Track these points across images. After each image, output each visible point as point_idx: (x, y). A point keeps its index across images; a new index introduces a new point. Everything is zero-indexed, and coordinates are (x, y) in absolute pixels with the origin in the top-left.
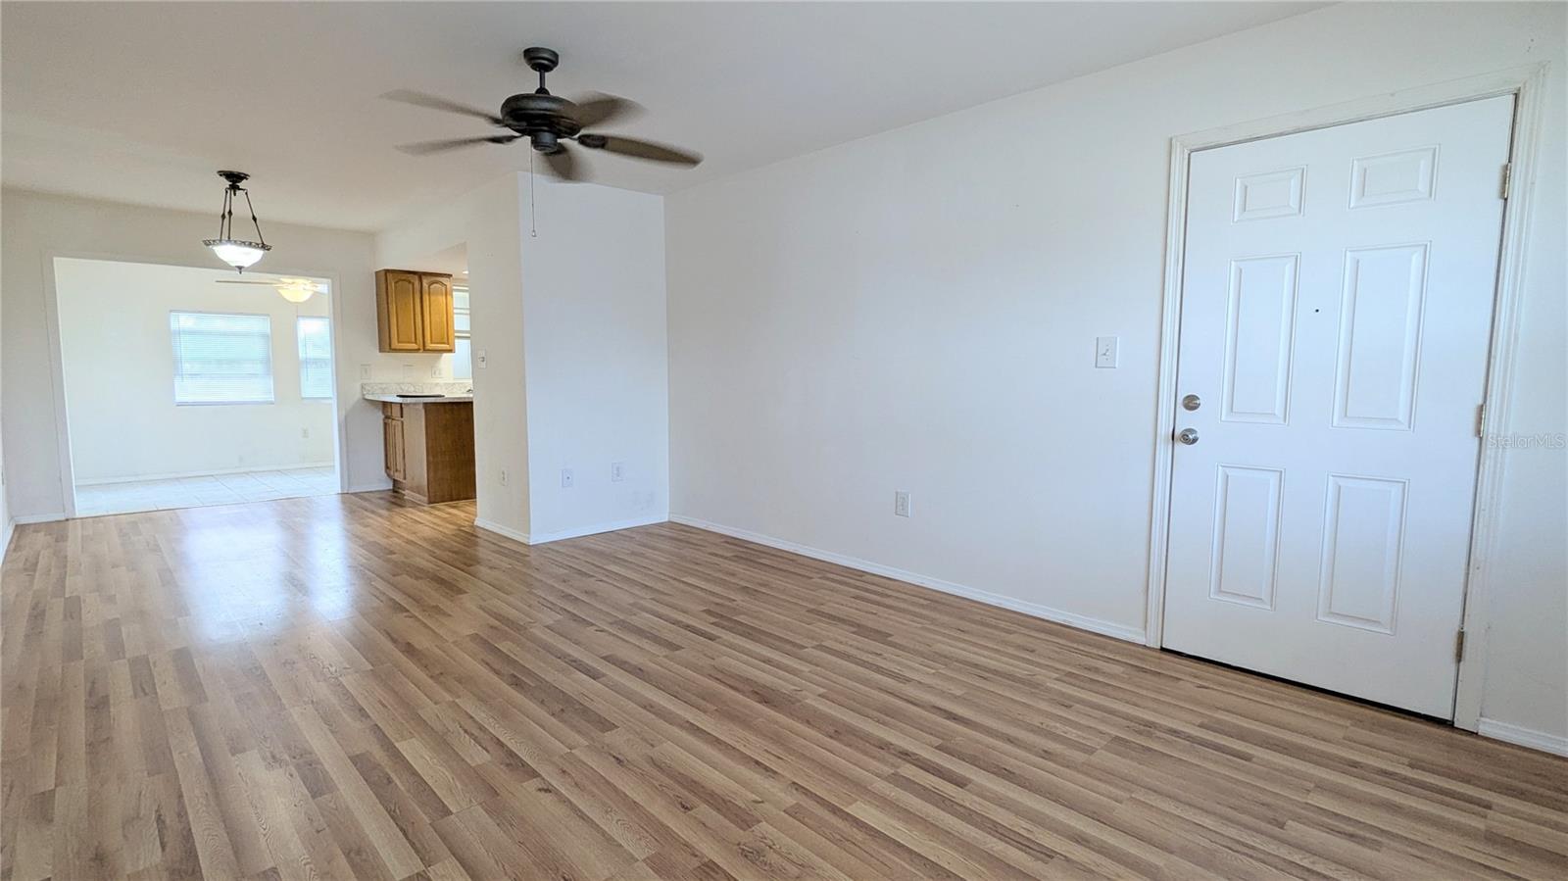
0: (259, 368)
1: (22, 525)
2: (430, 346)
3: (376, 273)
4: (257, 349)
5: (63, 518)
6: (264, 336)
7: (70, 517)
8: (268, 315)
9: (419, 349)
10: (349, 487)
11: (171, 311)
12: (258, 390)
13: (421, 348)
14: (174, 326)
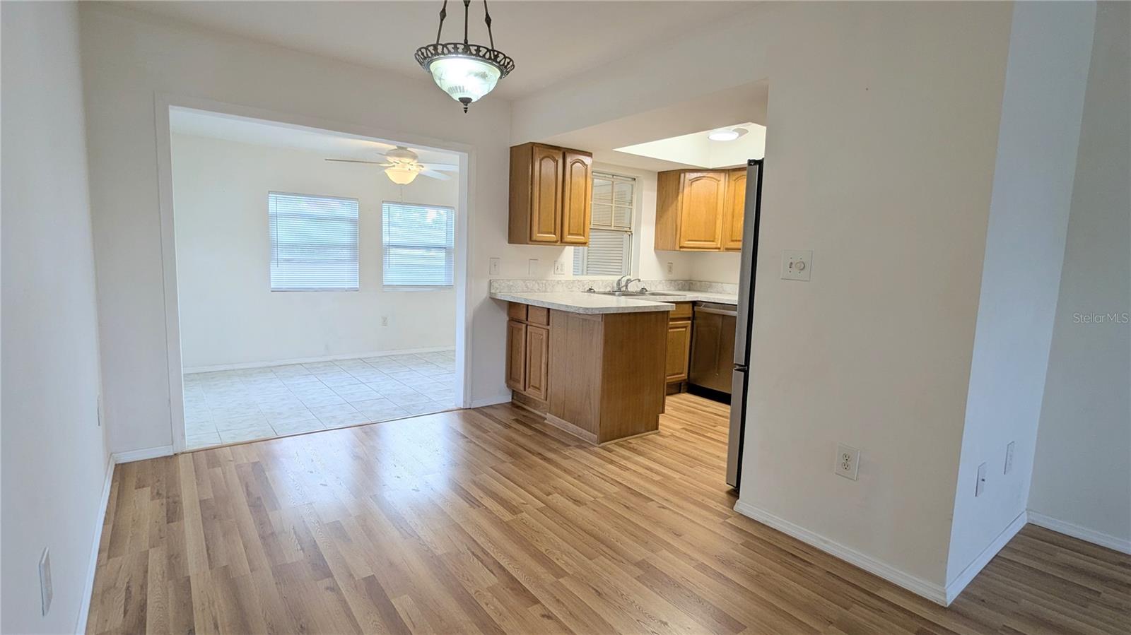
0: (346, 255)
1: (123, 464)
2: (569, 238)
3: (511, 148)
4: (343, 234)
5: (172, 454)
6: (352, 221)
7: (179, 451)
8: (357, 199)
9: (556, 242)
10: (472, 401)
11: (269, 192)
12: (345, 276)
13: (560, 240)
14: (272, 207)
